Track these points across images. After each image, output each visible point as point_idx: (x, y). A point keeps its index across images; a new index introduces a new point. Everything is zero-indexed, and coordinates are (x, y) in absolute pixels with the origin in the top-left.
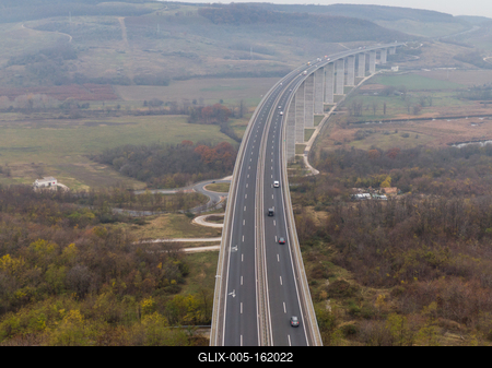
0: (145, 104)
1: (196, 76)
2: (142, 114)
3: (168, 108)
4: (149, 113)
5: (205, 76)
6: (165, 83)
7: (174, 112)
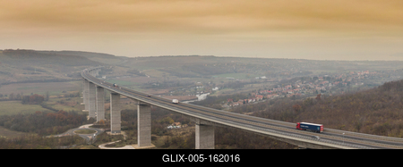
7: (11, 99)
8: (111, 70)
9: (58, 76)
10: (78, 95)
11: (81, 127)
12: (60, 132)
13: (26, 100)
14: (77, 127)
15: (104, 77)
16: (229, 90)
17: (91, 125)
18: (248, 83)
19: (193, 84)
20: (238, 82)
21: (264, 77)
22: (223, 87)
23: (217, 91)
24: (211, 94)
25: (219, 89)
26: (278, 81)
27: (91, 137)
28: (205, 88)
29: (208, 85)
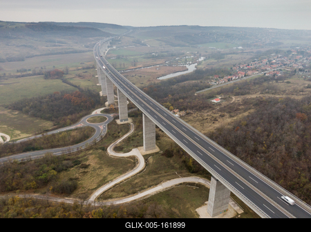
0: (18, 71)
1: (36, 56)
2: (19, 76)
3: (31, 72)
4: (23, 76)
5: (40, 55)
6: (23, 60)
7: (34, 74)
8: (119, 40)
9: (77, 47)
10: (94, 67)
11: (94, 113)
12: (74, 121)
13: (49, 75)
14: (90, 113)
15: (115, 47)
16: (213, 61)
17: (103, 109)
18: (227, 54)
19: (183, 54)
20: (219, 52)
21: (240, 47)
22: (207, 58)
23: (204, 62)
24: (198, 65)
25: (205, 60)
26: (253, 52)
27: (101, 128)
28: (193, 59)
29: (195, 55)
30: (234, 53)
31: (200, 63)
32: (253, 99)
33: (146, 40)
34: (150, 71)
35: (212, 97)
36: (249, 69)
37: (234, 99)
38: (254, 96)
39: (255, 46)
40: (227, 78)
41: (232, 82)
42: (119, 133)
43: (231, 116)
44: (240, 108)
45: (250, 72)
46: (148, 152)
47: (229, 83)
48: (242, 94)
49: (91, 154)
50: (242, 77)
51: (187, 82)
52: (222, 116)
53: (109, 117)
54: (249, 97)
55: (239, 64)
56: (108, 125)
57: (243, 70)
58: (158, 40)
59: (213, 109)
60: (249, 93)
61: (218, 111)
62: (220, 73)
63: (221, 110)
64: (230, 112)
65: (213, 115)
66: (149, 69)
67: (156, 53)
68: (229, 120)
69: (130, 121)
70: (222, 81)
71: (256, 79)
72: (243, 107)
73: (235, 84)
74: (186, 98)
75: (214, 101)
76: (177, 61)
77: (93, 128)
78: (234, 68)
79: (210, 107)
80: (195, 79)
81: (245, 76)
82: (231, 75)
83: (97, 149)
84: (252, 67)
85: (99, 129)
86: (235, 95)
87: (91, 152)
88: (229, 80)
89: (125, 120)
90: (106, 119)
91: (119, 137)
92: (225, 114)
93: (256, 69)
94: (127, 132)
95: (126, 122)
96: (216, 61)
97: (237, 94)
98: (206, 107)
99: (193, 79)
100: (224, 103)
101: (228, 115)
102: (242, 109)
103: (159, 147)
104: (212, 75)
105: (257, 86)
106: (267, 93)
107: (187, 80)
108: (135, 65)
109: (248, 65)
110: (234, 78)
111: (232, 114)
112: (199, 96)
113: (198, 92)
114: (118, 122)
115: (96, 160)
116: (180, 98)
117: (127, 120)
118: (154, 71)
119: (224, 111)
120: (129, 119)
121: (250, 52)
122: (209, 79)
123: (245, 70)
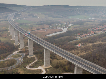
11: (14, 53)
16: (77, 26)
17: (18, 51)
18: (85, 22)
19: (60, 22)
20: (81, 21)
21: (93, 18)
22: (74, 24)
23: (72, 27)
24: (69, 28)
25: (72, 25)
26: (100, 21)
27: (20, 59)
28: (65, 25)
29: (66, 23)
30: (89, 21)
31: (70, 27)
32: (97, 44)
33: (36, 14)
34: (41, 32)
35: (77, 44)
36: (97, 30)
37: (88, 45)
38: (98, 43)
39: (101, 17)
40: (85, 34)
41: (87, 37)
42: (30, 61)
43: (86, 52)
44: (91, 48)
45: (97, 32)
46: (47, 67)
47: (86, 37)
48: (92, 42)
49: (19, 69)
50: (93, 34)
51: (63, 37)
52: (82, 52)
53: (23, 55)
54: (95, 43)
55: (92, 27)
56: (23, 58)
57: (94, 30)
58: (44, 14)
59: (77, 49)
60: (95, 42)
61: (80, 50)
62: (81, 32)
63: (81, 50)
64: (85, 50)
65: (77, 52)
66: (40, 31)
67: (44, 22)
68: (85, 53)
69: (34, 56)
70: (82, 36)
71: (100, 35)
72: (92, 48)
73: (89, 38)
74: (63, 45)
75: (78, 46)
76: (56, 26)
77: (15, 60)
78: (89, 30)
79: (76, 49)
80: (67, 36)
81: (95, 34)
82: (87, 33)
83: (21, 67)
84: (99, 29)
85: (19, 60)
86: (88, 43)
87: (19, 68)
88: (86, 36)
89: (32, 56)
90: (21, 56)
91: (30, 63)
92: (83, 51)
93: (101, 30)
94: (34, 61)
95: (32, 57)
96: (79, 26)
97: (90, 43)
98: (74, 48)
99: (66, 36)
100: (83, 47)
101: (84, 52)
102: (92, 49)
103: (52, 65)
104: (77, 33)
105: (100, 38)
106: (104, 41)
107: (63, 36)
108: (31, 29)
109: (97, 28)
110: (88, 35)
111: (87, 51)
112: (70, 44)
113: (69, 42)
114: (28, 56)
115: (22, 71)
116: (60, 45)
117: (33, 56)
118: (43, 32)
119: (83, 50)
120: (34, 55)
121: (98, 21)
122: (75, 35)
123: (95, 30)
